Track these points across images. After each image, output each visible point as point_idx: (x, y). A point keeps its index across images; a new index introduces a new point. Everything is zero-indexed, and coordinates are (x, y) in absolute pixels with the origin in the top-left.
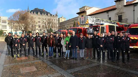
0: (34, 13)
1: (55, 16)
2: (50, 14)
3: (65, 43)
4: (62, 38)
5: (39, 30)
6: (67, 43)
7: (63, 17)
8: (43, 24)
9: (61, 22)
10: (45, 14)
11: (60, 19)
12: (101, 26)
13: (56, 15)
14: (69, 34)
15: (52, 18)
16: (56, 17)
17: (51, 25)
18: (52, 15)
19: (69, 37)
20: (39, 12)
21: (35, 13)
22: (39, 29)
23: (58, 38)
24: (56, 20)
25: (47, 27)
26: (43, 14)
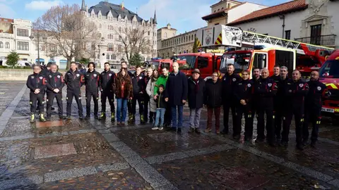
0: (97, 13)
1: (149, 23)
2: (138, 18)
3: (156, 90)
4: (149, 79)
5: (110, 57)
6: (161, 90)
7: (169, 27)
8: (119, 43)
9: (163, 37)
10: (126, 18)
11: (163, 31)
12: (255, 52)
13: (153, 20)
14: (165, 69)
15: (141, 28)
16: (152, 25)
17: (138, 45)
18: (143, 22)
19: (165, 77)
20: (110, 12)
21: (100, 13)
22: (111, 53)
23: (141, 78)
24: (151, 34)
25: (129, 49)
26: (120, 17)
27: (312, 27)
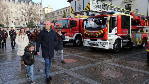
1: (38, 5)
2: (32, 2)
5: (17, 24)
7: (49, 7)
8: (22, 15)
9: (46, 12)
10: (25, 2)
11: (46, 9)
12: (110, 16)
13: (40, 3)
15: (34, 7)
16: (40, 6)
17: (32, 16)
18: (35, 4)
22: (17, 21)
24: (39, 10)
25: (27, 19)
26: (22, 2)
27: (126, 5)
